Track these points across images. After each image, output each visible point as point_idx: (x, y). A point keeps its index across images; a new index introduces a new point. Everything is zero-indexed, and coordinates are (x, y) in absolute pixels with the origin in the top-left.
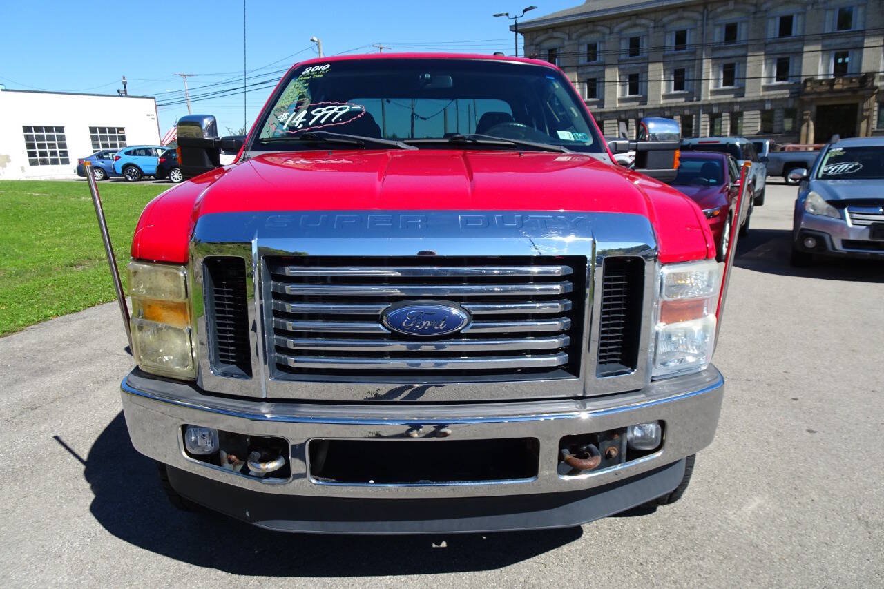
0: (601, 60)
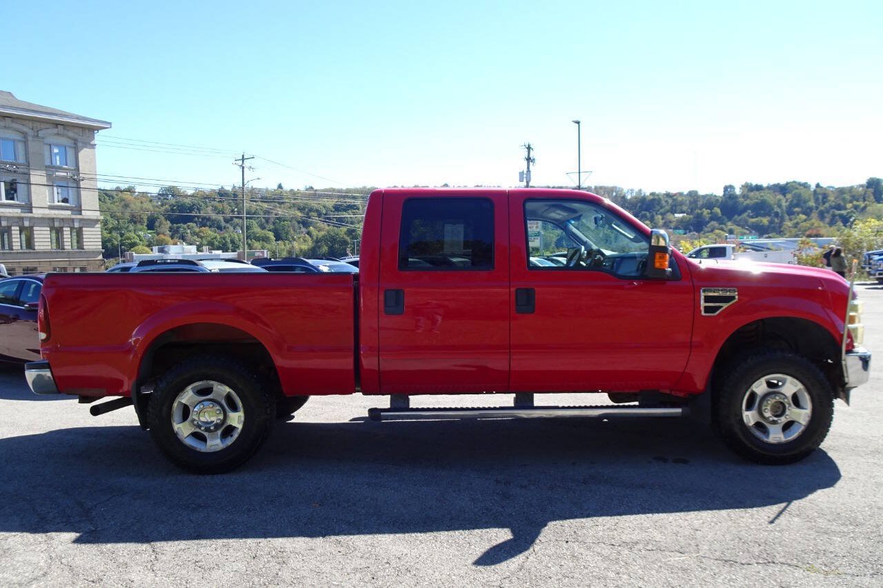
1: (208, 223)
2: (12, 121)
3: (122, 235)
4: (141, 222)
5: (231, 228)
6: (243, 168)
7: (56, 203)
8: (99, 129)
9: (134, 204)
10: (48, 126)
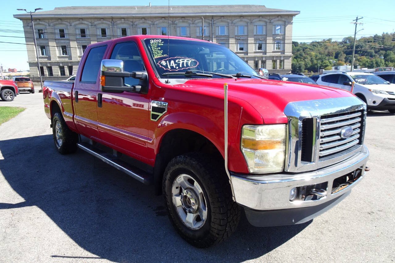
0: (67, 37)
1: (365, 54)
2: (262, 18)
3: (322, 61)
4: (332, 56)
5: (378, 56)
6: (356, 24)
7: (276, 50)
8: (295, 15)
9: (330, 47)
10: (274, 17)
